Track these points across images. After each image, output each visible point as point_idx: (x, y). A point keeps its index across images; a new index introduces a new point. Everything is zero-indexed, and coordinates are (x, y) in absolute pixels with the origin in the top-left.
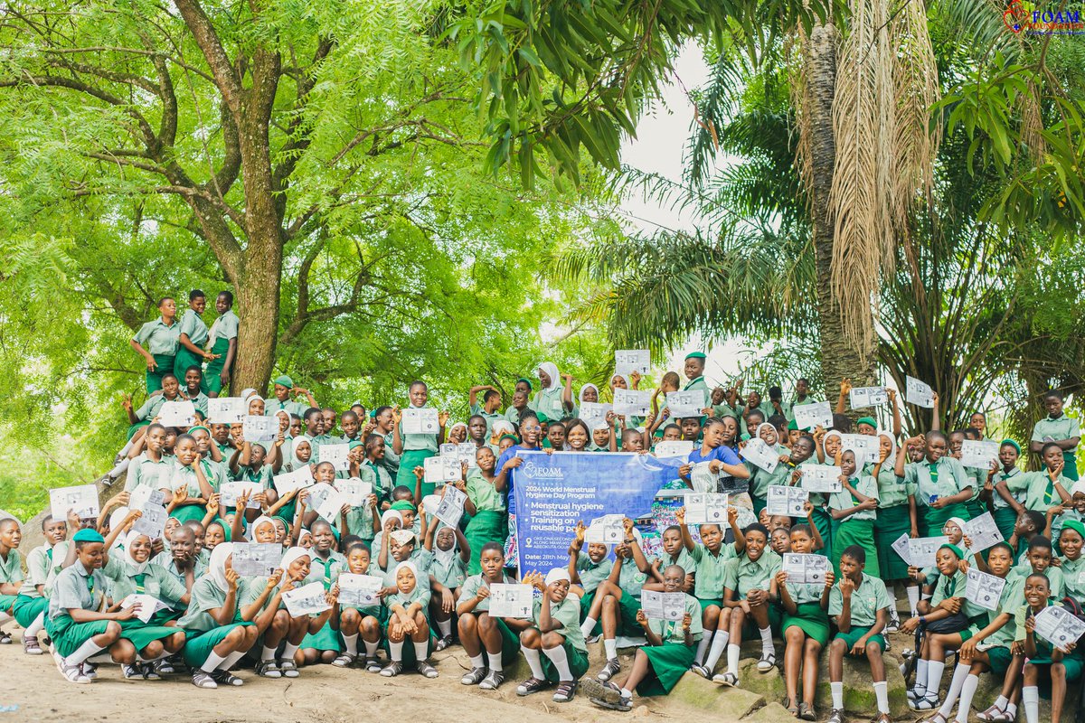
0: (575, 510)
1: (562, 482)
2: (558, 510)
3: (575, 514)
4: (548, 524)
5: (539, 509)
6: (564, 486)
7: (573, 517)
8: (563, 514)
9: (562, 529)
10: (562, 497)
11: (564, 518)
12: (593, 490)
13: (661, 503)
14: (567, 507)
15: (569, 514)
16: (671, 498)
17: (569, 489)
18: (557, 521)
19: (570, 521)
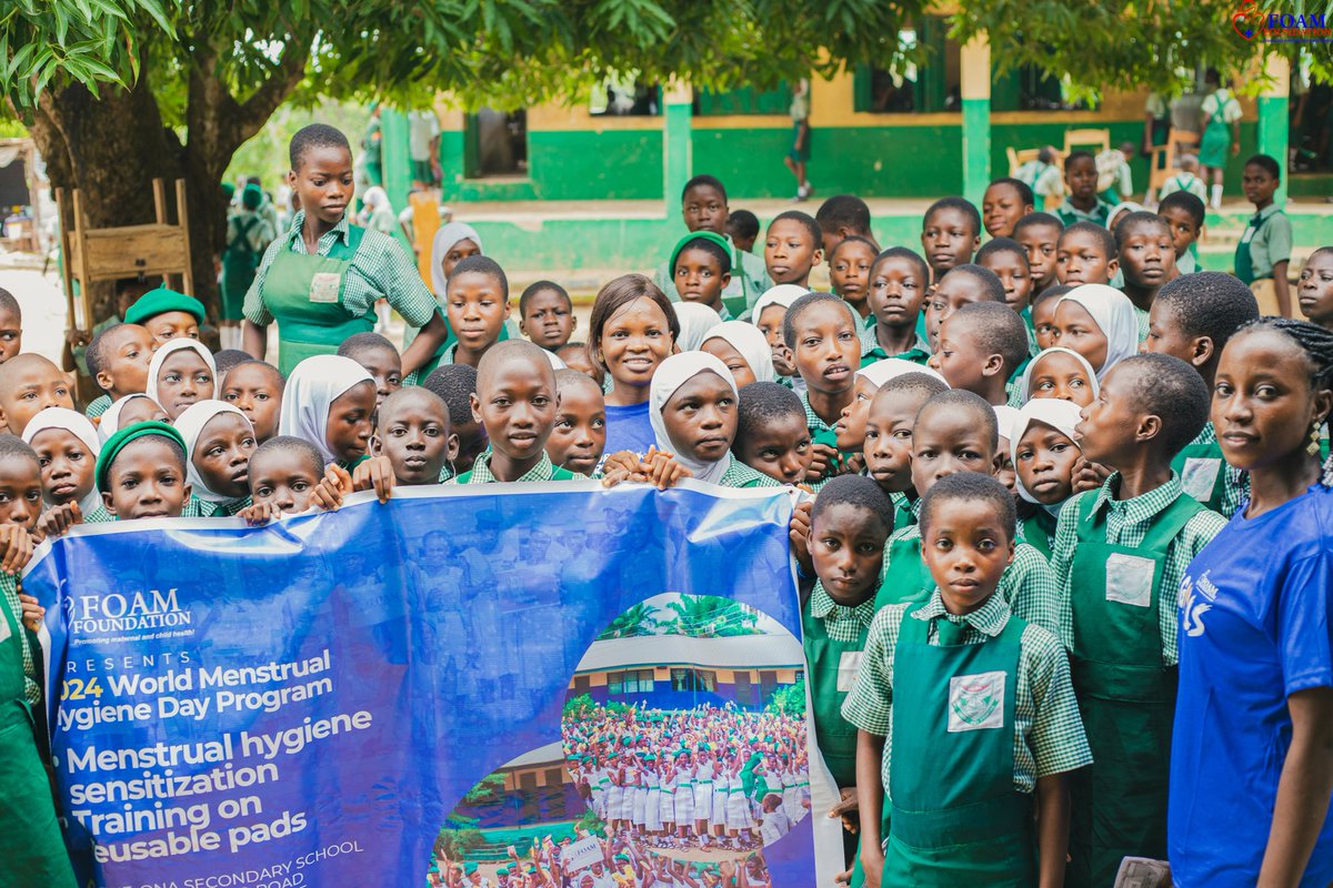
0: (256, 760)
1: (190, 645)
2: (183, 768)
3: (257, 775)
4: (146, 834)
5: (102, 776)
6: (197, 663)
7: (255, 789)
8: (205, 784)
9: (210, 842)
10: (197, 710)
11: (213, 798)
12: (323, 662)
13: (602, 695)
14: (219, 750)
15: (236, 779)
16: (639, 673)
17: (222, 676)
18: (185, 816)
19: (241, 807)
